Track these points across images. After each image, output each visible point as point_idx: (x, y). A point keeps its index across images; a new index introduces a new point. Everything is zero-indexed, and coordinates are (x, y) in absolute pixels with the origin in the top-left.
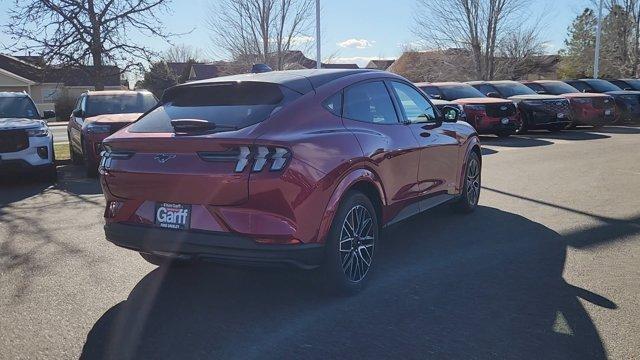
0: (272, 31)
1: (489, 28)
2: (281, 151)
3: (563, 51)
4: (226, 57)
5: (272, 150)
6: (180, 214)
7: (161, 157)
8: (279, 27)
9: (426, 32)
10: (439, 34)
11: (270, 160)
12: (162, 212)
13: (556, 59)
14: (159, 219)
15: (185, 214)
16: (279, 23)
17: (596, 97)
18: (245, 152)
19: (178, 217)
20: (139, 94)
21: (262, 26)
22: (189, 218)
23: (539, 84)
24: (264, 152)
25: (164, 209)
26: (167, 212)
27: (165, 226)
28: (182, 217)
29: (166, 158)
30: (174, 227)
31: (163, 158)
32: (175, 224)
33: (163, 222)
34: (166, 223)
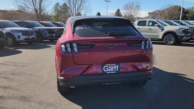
12: (106, 68)
14: (105, 71)
22: (119, 68)
25: (107, 66)
26: (109, 67)
27: (109, 73)
28: (116, 68)
29: (113, 46)
30: (113, 72)
31: (111, 46)
32: (114, 71)
33: (107, 72)
34: (109, 71)
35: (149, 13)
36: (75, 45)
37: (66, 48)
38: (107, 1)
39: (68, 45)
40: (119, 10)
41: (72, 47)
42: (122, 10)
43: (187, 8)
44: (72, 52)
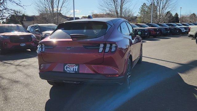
0: (55, 6)
1: (121, 7)
2: (114, 45)
3: (138, 15)
4: (37, 14)
5: (111, 45)
6: (75, 67)
7: (68, 48)
8: (57, 4)
9: (102, 8)
10: (106, 9)
11: (111, 48)
12: (67, 67)
13: (136, 17)
14: (66, 70)
15: (77, 68)
16: (57, 3)
17: (154, 29)
18: (102, 45)
19: (74, 69)
20: (17, 26)
21: (52, 4)
22: (78, 69)
23: (139, 25)
24: (108, 45)
25: (67, 66)
26: (69, 67)
27: (69, 72)
28: (76, 69)
29: (70, 48)
31: (69, 48)
32: (73, 71)
34: (69, 71)
44: (41, 51)
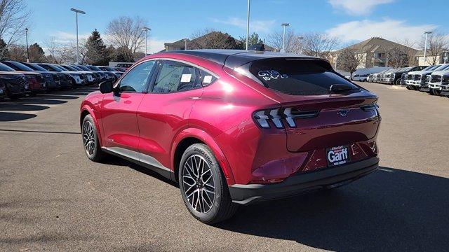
22: (349, 153)
27: (337, 164)
29: (345, 112)
30: (341, 163)
32: (343, 160)
33: (334, 162)
34: (336, 162)
35: (166, 44)
36: (287, 112)
37: (270, 120)
38: (77, 11)
39: (274, 113)
40: (96, 35)
41: (282, 117)
42: (106, 34)
43: (239, 39)
44: (284, 128)
